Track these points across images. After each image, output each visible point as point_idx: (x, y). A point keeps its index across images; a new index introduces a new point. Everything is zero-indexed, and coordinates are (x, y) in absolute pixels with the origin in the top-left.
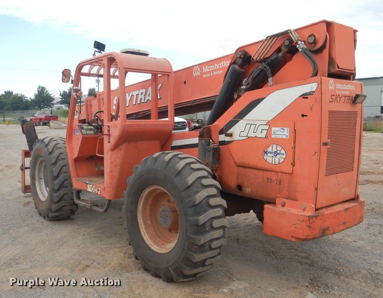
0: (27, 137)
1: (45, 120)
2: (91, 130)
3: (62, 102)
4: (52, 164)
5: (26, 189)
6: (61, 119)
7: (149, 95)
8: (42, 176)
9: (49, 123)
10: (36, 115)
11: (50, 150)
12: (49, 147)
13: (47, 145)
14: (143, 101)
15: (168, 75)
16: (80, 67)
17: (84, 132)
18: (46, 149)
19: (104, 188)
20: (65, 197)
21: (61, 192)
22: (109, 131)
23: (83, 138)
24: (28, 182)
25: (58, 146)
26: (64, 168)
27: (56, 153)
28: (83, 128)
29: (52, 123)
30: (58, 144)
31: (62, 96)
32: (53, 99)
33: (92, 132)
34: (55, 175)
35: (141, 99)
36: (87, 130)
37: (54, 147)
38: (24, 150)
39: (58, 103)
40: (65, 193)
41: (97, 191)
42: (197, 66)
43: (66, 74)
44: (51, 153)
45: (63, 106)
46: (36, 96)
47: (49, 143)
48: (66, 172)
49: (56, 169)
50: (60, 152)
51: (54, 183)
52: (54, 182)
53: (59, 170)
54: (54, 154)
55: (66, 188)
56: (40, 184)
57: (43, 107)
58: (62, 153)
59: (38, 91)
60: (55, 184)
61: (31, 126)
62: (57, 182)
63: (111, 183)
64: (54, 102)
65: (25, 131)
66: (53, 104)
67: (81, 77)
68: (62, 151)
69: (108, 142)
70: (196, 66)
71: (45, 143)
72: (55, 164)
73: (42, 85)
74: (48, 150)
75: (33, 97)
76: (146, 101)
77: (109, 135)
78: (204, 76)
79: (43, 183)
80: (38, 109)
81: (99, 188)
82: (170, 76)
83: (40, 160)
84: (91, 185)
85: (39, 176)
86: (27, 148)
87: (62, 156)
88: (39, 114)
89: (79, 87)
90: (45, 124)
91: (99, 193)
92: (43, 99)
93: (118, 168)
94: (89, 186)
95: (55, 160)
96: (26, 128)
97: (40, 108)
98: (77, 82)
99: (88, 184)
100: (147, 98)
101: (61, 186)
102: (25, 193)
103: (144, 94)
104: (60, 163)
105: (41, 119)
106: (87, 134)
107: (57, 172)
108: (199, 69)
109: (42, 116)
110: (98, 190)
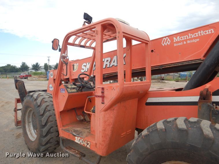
0: (19, 92)
1: (26, 76)
2: (74, 88)
3: (33, 69)
4: (41, 115)
5: (18, 123)
6: (33, 76)
7: (114, 62)
8: (31, 120)
9: (27, 78)
10: (21, 75)
11: (39, 104)
12: (37, 101)
13: (36, 100)
14: (108, 66)
15: (147, 44)
16: (68, 37)
17: (69, 90)
18: (35, 102)
19: (96, 144)
20: (51, 141)
21: (48, 137)
22: (103, 93)
23: (69, 96)
24: (19, 118)
25: (45, 100)
26: (50, 118)
27: (44, 106)
28: (68, 87)
29: (29, 78)
30: (45, 98)
31: (33, 66)
32: (29, 68)
33: (75, 90)
34: (43, 124)
35: (106, 65)
36: (71, 89)
37: (41, 101)
38: (17, 99)
39: (31, 69)
40: (51, 137)
41: (86, 145)
42: (167, 38)
43: (55, 44)
44: (39, 106)
45: (33, 70)
46: (21, 66)
47: (37, 97)
48: (52, 121)
49: (44, 119)
50: (46, 105)
51: (42, 131)
52: (42, 129)
53: (46, 120)
54: (42, 107)
55: (53, 134)
56: (29, 126)
57: (24, 71)
58: (48, 106)
59: (22, 64)
60: (44, 131)
61: (22, 84)
62: (45, 130)
63: (103, 141)
64: (29, 69)
65: (18, 87)
66: (29, 70)
67: (68, 46)
68: (47, 104)
69: (102, 103)
70: (165, 37)
71: (34, 98)
72: (43, 115)
73: (24, 62)
74: (37, 103)
75: (20, 67)
76: (111, 66)
77: (103, 97)
78: (175, 45)
79: (32, 125)
80: (22, 72)
81: (88, 142)
82: (149, 44)
83: (30, 109)
84: (79, 138)
85: (28, 120)
86: (19, 97)
87: (48, 108)
88: (23, 74)
89: (66, 53)
90: (25, 78)
91: (88, 146)
92: (24, 67)
93: (111, 126)
94: (76, 138)
95: (43, 112)
96: (18, 85)
97: (23, 71)
98: (64, 50)
99: (76, 136)
100: (112, 64)
101: (48, 132)
102: (17, 126)
103: (109, 61)
104: (47, 114)
105: (23, 76)
106: (72, 92)
107: (45, 122)
108: (169, 40)
109: (24, 75)
110: (88, 144)
